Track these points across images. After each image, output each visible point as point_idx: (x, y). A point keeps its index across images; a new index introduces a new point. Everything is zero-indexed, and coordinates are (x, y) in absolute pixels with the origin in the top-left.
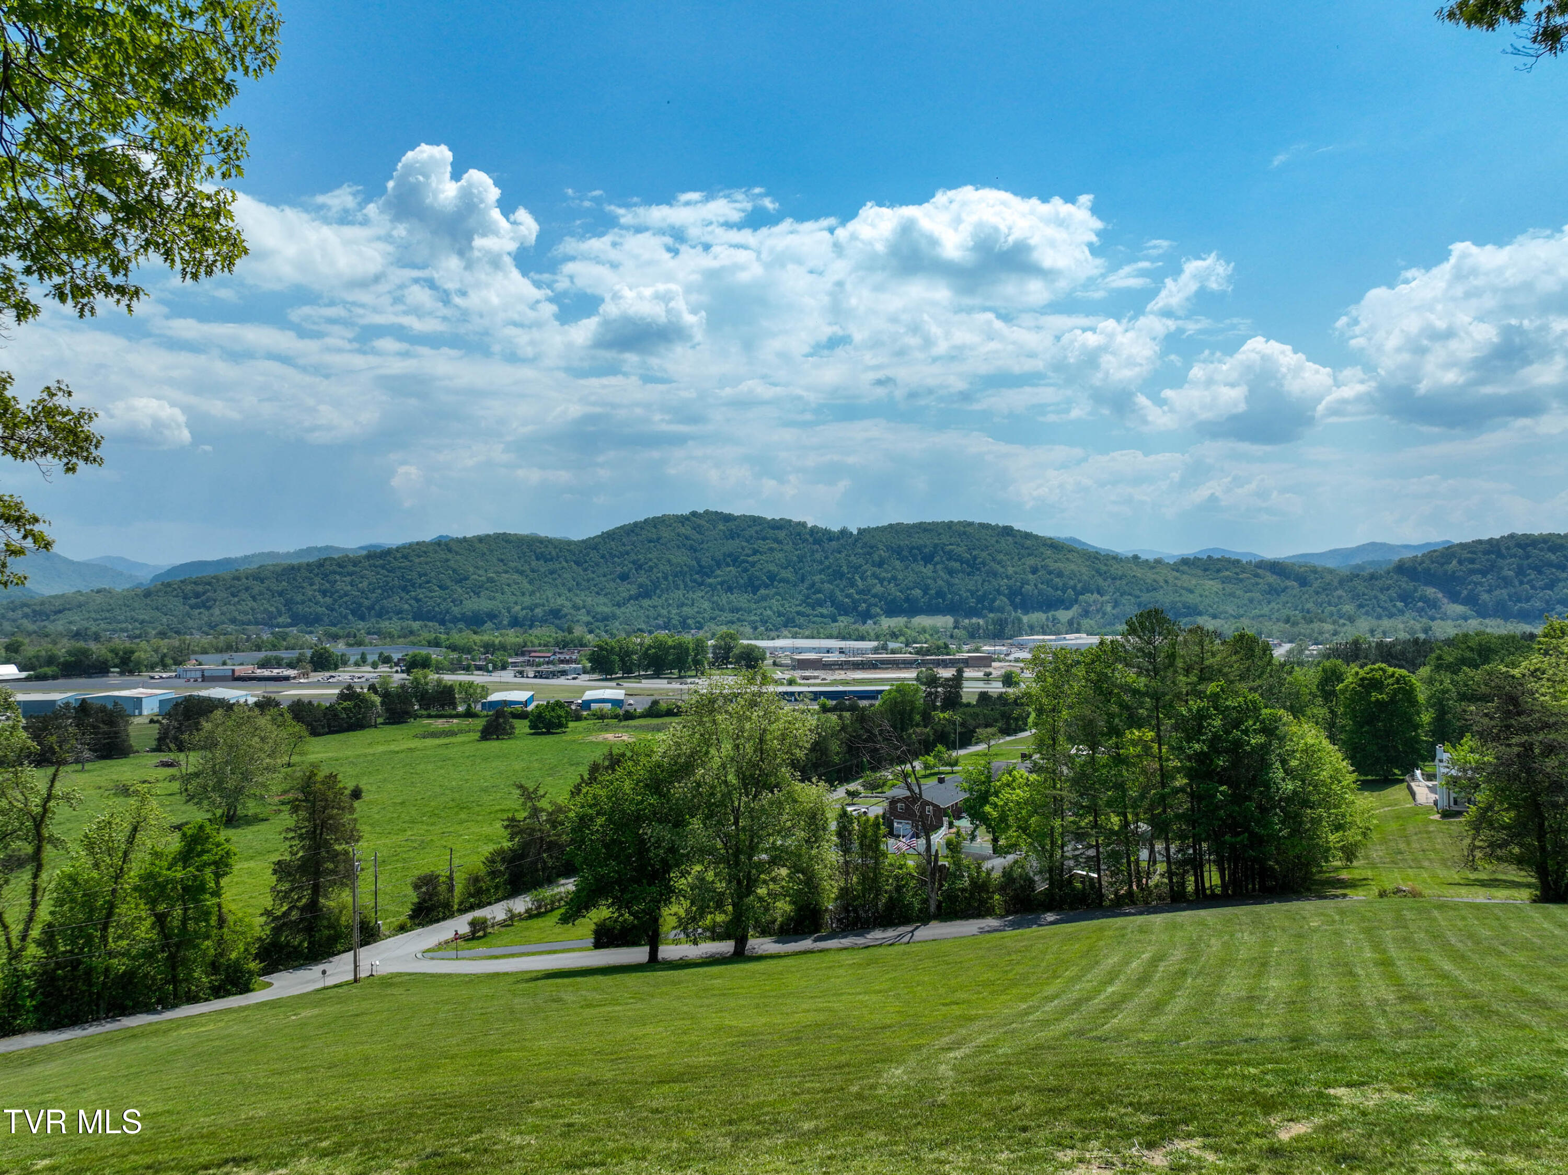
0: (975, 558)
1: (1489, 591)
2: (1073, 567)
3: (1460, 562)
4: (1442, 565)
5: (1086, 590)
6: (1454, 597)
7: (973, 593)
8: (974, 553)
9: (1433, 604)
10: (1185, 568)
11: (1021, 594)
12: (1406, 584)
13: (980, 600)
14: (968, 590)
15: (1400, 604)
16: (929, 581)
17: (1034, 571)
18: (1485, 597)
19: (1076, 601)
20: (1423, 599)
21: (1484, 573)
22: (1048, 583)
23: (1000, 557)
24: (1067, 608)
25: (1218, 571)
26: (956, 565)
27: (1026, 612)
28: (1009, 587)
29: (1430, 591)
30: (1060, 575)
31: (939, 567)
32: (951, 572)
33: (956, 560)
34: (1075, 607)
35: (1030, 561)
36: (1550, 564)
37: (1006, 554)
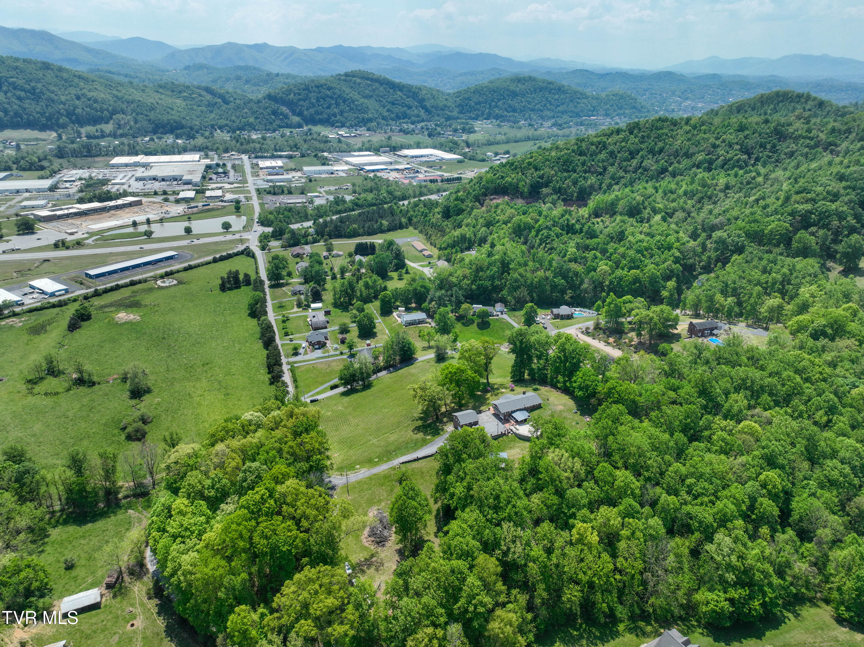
0: (34, 89)
1: (307, 110)
2: (103, 96)
3: (294, 95)
4: (287, 95)
5: (114, 112)
6: (294, 113)
7: (42, 114)
8: (33, 84)
9: (286, 117)
10: (161, 90)
11: (75, 114)
12: (274, 106)
13: (49, 119)
14: (37, 113)
15: (273, 117)
16: (6, 106)
17: (78, 98)
18: (306, 113)
19: (111, 118)
20: (282, 114)
21: (304, 100)
22: (90, 106)
23: (52, 88)
24: (107, 123)
25: (180, 92)
26: (22, 94)
27: (82, 127)
28: (66, 110)
29: (284, 109)
30: (96, 101)
31: (9, 94)
32: (20, 99)
33: (22, 90)
34: (111, 122)
35: (73, 91)
36: (328, 96)
37: (55, 86)
